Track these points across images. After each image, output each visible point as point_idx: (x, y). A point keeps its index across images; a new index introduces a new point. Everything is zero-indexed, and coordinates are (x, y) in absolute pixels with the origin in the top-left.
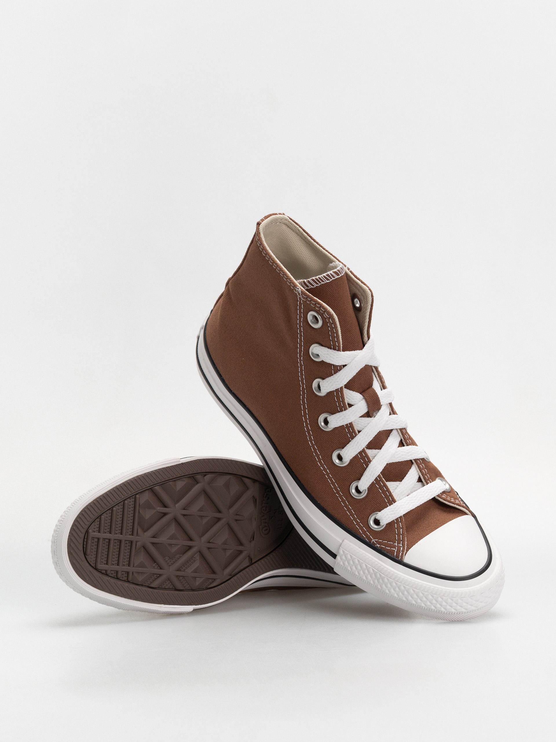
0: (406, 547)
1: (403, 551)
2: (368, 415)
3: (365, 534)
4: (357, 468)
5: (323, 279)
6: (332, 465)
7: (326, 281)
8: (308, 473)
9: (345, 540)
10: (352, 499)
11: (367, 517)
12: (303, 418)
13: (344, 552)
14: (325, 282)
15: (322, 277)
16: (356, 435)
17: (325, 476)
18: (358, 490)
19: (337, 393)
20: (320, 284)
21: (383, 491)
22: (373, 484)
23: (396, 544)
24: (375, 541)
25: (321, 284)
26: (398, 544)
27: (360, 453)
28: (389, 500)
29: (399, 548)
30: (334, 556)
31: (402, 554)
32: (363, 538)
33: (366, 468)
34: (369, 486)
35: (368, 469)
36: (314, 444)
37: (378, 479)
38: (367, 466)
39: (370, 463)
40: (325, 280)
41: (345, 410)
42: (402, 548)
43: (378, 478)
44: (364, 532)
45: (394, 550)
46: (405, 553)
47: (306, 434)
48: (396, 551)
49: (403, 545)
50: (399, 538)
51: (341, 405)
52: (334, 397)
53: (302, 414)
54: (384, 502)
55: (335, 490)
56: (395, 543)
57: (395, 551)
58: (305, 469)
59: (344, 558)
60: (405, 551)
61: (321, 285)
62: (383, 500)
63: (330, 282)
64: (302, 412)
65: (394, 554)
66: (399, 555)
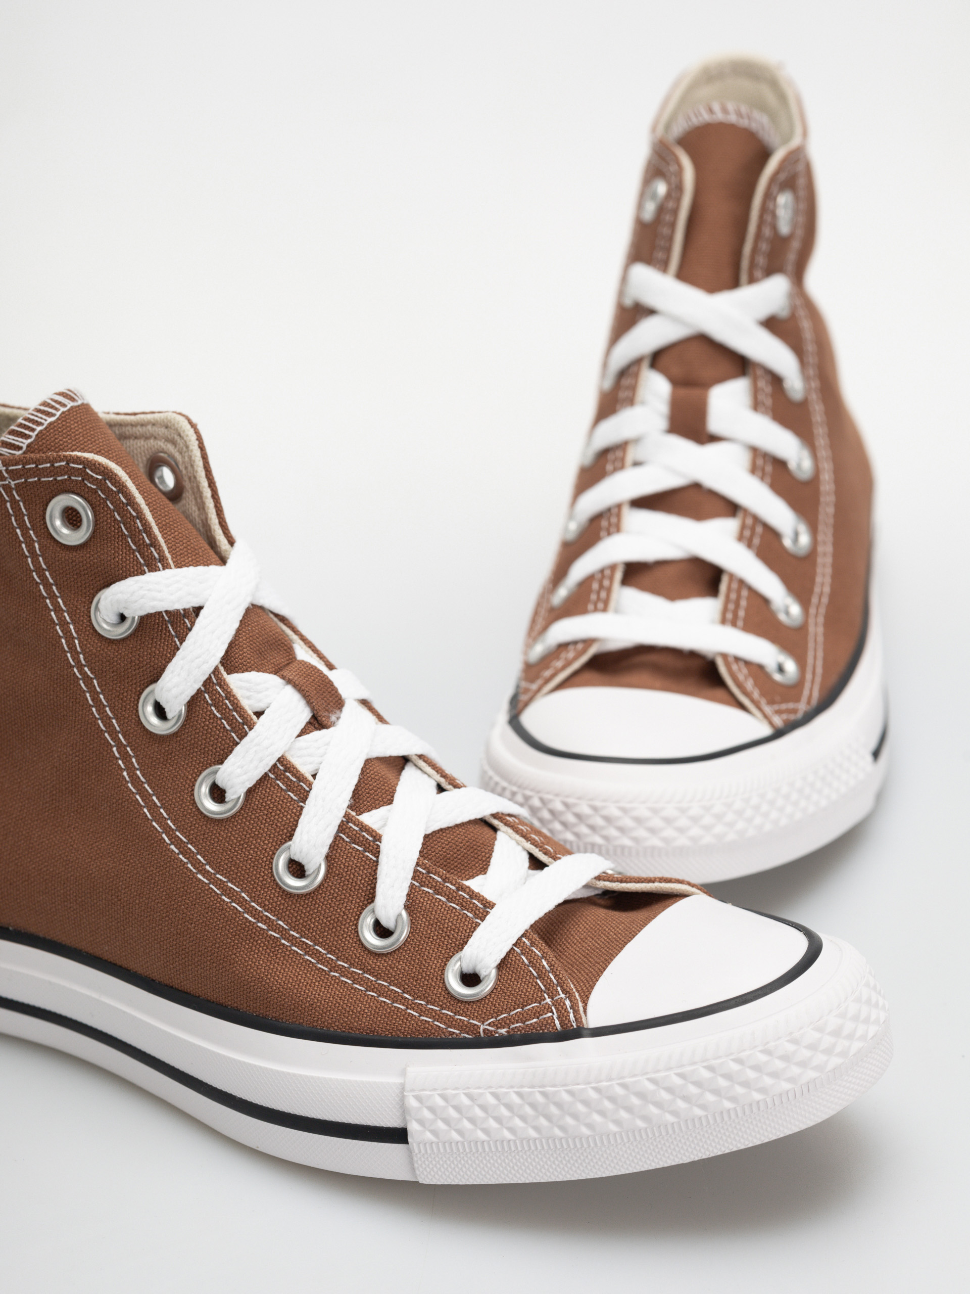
0: (577, 994)
1: (574, 1007)
2: (317, 723)
3: (454, 1023)
4: (353, 871)
5: (37, 416)
6: (285, 900)
7: (46, 420)
8: (232, 961)
9: (408, 1068)
10: (377, 960)
11: (439, 978)
12: (154, 826)
13: (418, 1098)
14: (46, 423)
15: (33, 415)
16: (310, 785)
17: (280, 942)
18: (382, 931)
19: (212, 693)
20: (34, 434)
21: (448, 896)
22: (415, 889)
23: (548, 1000)
24: (489, 1025)
25: (36, 433)
26: (552, 999)
27: (342, 828)
28: (475, 909)
29: (559, 1005)
30: (398, 1135)
31: (576, 1012)
32: (454, 1036)
33: (377, 862)
34: (405, 899)
35: (383, 858)
36: (212, 871)
37: (420, 872)
38: (377, 853)
39: (380, 840)
40: (41, 418)
41: (251, 729)
42: (568, 1003)
43: (421, 870)
44: (450, 1022)
45: (549, 1017)
46: (581, 1009)
47: (182, 861)
48: (555, 1017)
49: (569, 995)
50: (549, 981)
51: (237, 720)
52: (209, 708)
53: (146, 816)
54: (463, 920)
55: (323, 964)
56: (545, 999)
57: (553, 1019)
58: (219, 958)
59: (427, 1114)
60: (581, 1005)
61: (37, 435)
62: (460, 917)
63: (58, 419)
64: (145, 810)
65: (555, 1025)
66: (569, 1021)
